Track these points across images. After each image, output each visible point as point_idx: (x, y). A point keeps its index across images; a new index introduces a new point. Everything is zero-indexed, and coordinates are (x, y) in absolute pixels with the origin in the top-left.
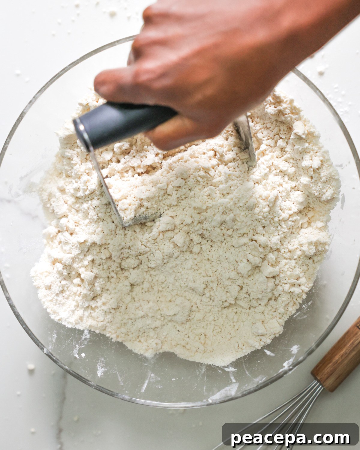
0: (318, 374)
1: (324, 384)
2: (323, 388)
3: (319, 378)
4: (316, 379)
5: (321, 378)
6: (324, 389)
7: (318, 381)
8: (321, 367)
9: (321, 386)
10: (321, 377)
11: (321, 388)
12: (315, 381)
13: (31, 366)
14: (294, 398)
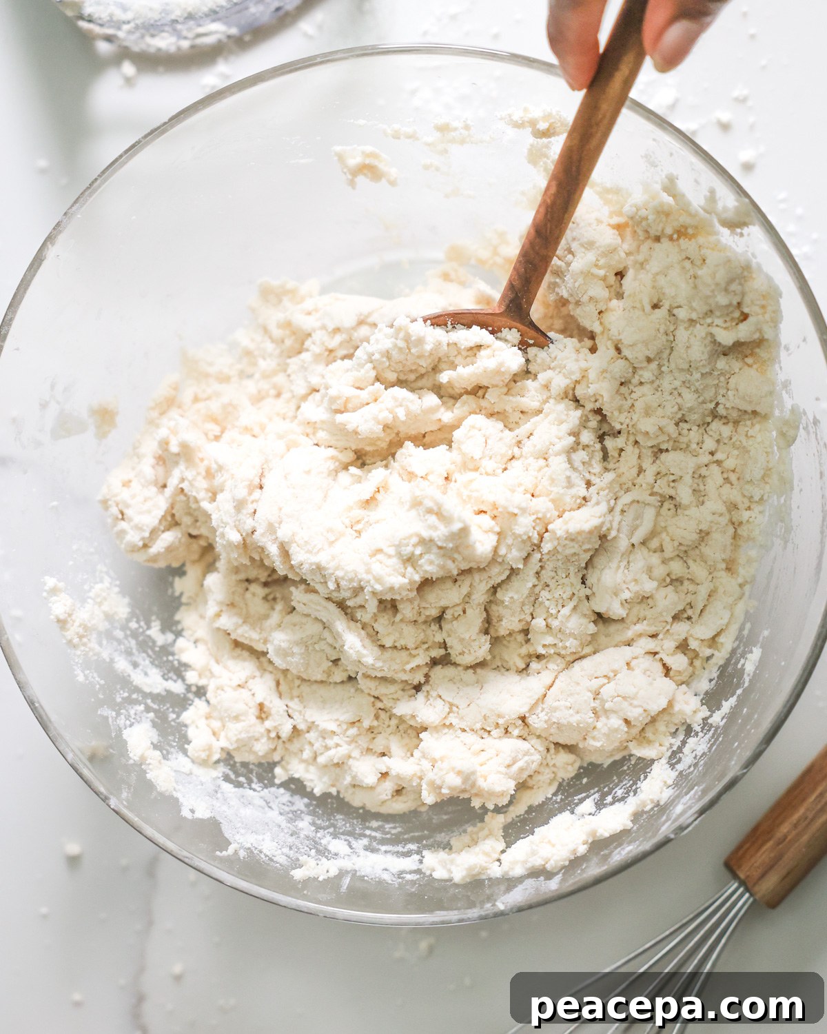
0: (740, 867)
1: (756, 889)
2: (751, 899)
3: (742, 876)
4: (735, 876)
5: (748, 877)
6: (755, 901)
7: (742, 883)
8: (748, 849)
9: (747, 895)
10: (748, 873)
11: (748, 899)
12: (733, 882)
13: (73, 848)
14: (684, 921)
